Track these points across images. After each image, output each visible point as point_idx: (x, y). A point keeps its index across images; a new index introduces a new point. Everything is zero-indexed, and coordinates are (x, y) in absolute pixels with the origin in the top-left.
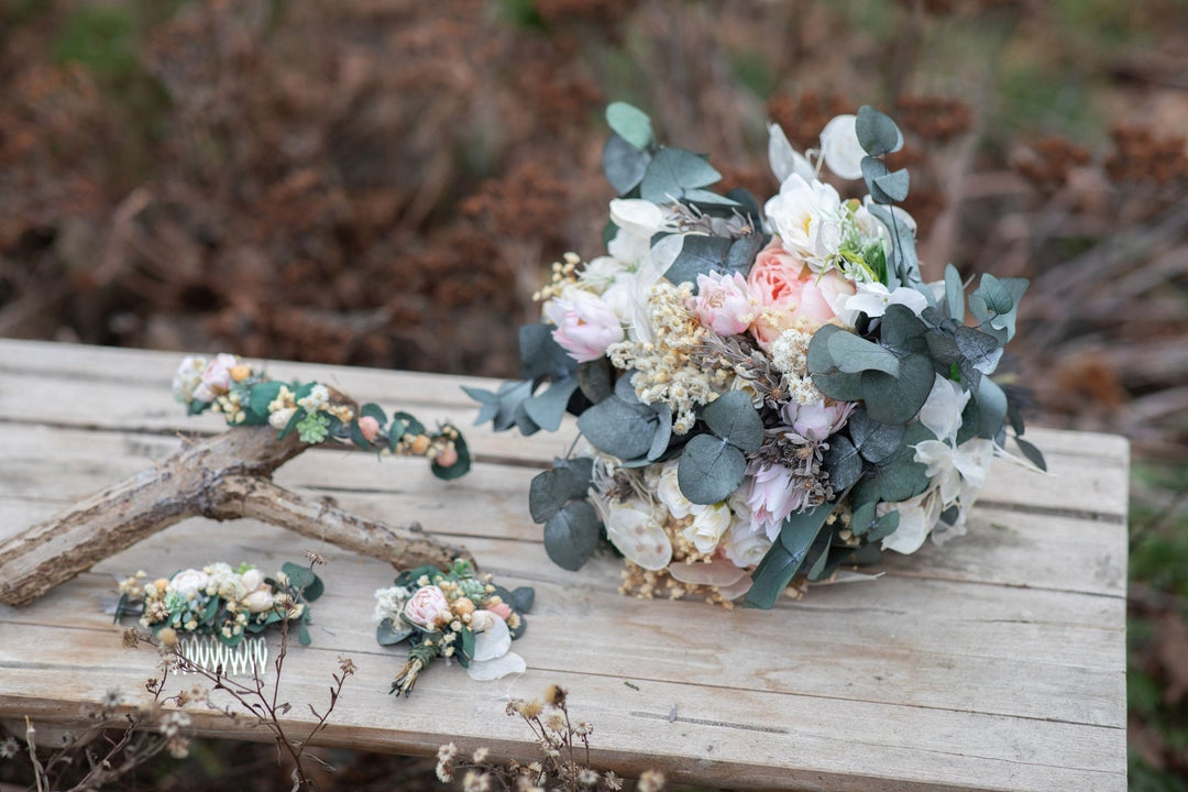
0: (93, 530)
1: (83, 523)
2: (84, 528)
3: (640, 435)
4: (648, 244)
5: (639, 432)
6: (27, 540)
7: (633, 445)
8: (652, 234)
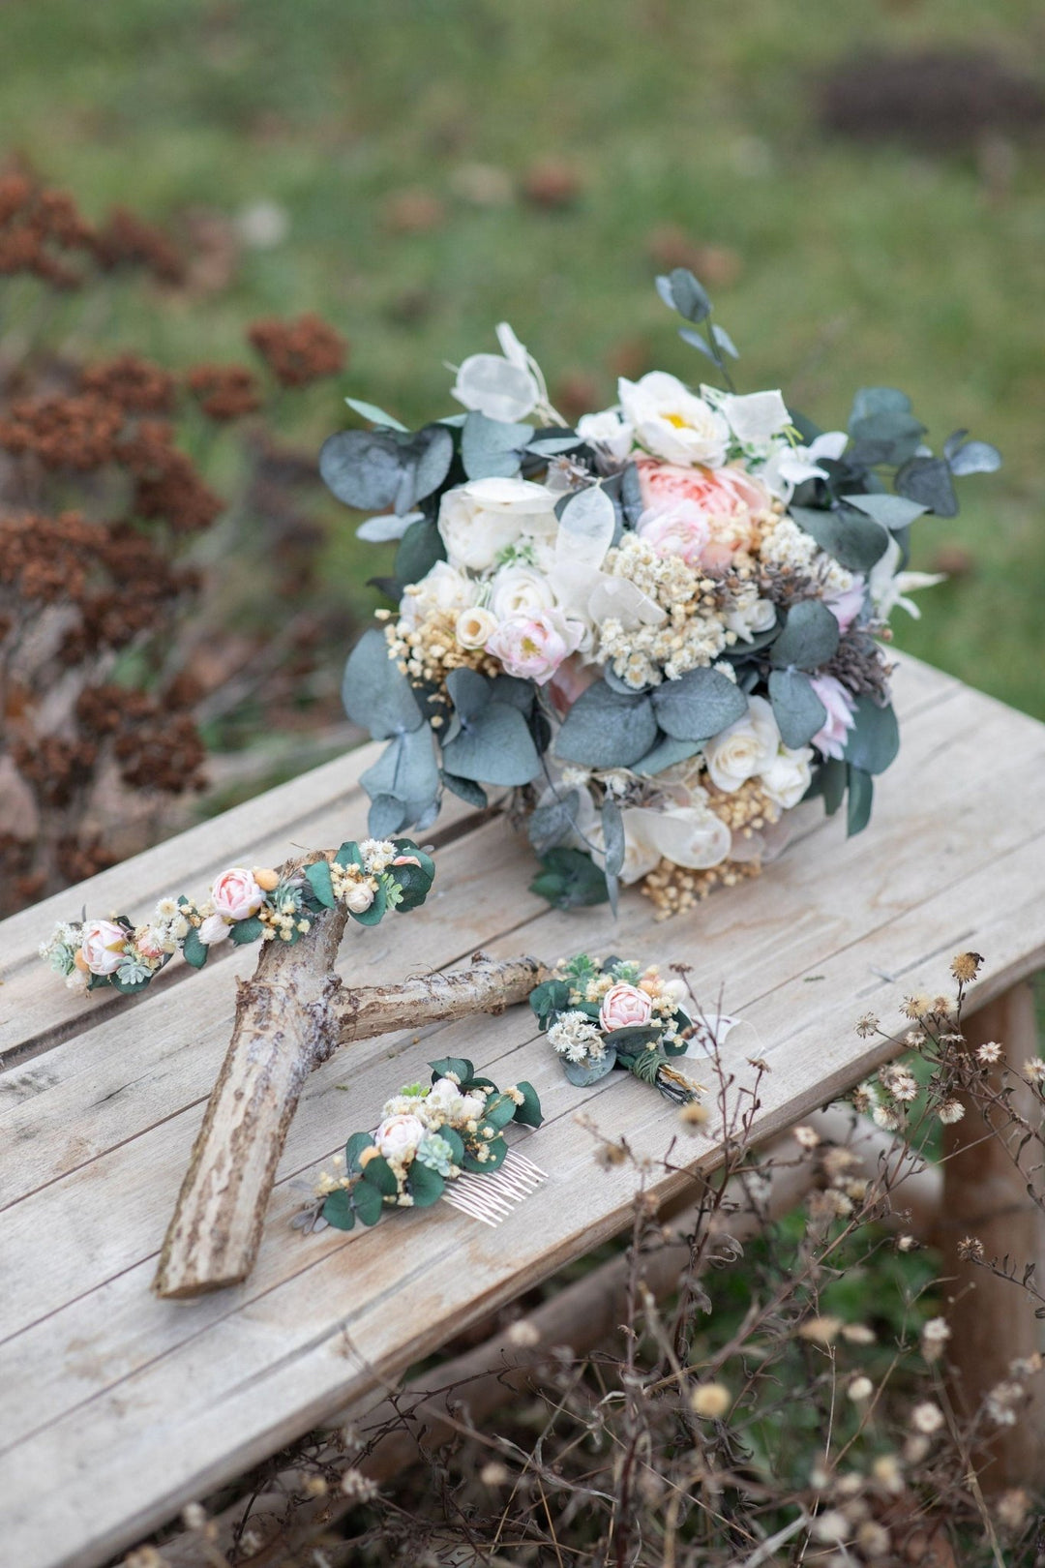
0: (266, 1141)
1: (253, 1139)
2: (259, 1142)
3: (638, 729)
4: (554, 518)
5: (636, 725)
6: (220, 1192)
7: (635, 743)
8: (553, 505)
